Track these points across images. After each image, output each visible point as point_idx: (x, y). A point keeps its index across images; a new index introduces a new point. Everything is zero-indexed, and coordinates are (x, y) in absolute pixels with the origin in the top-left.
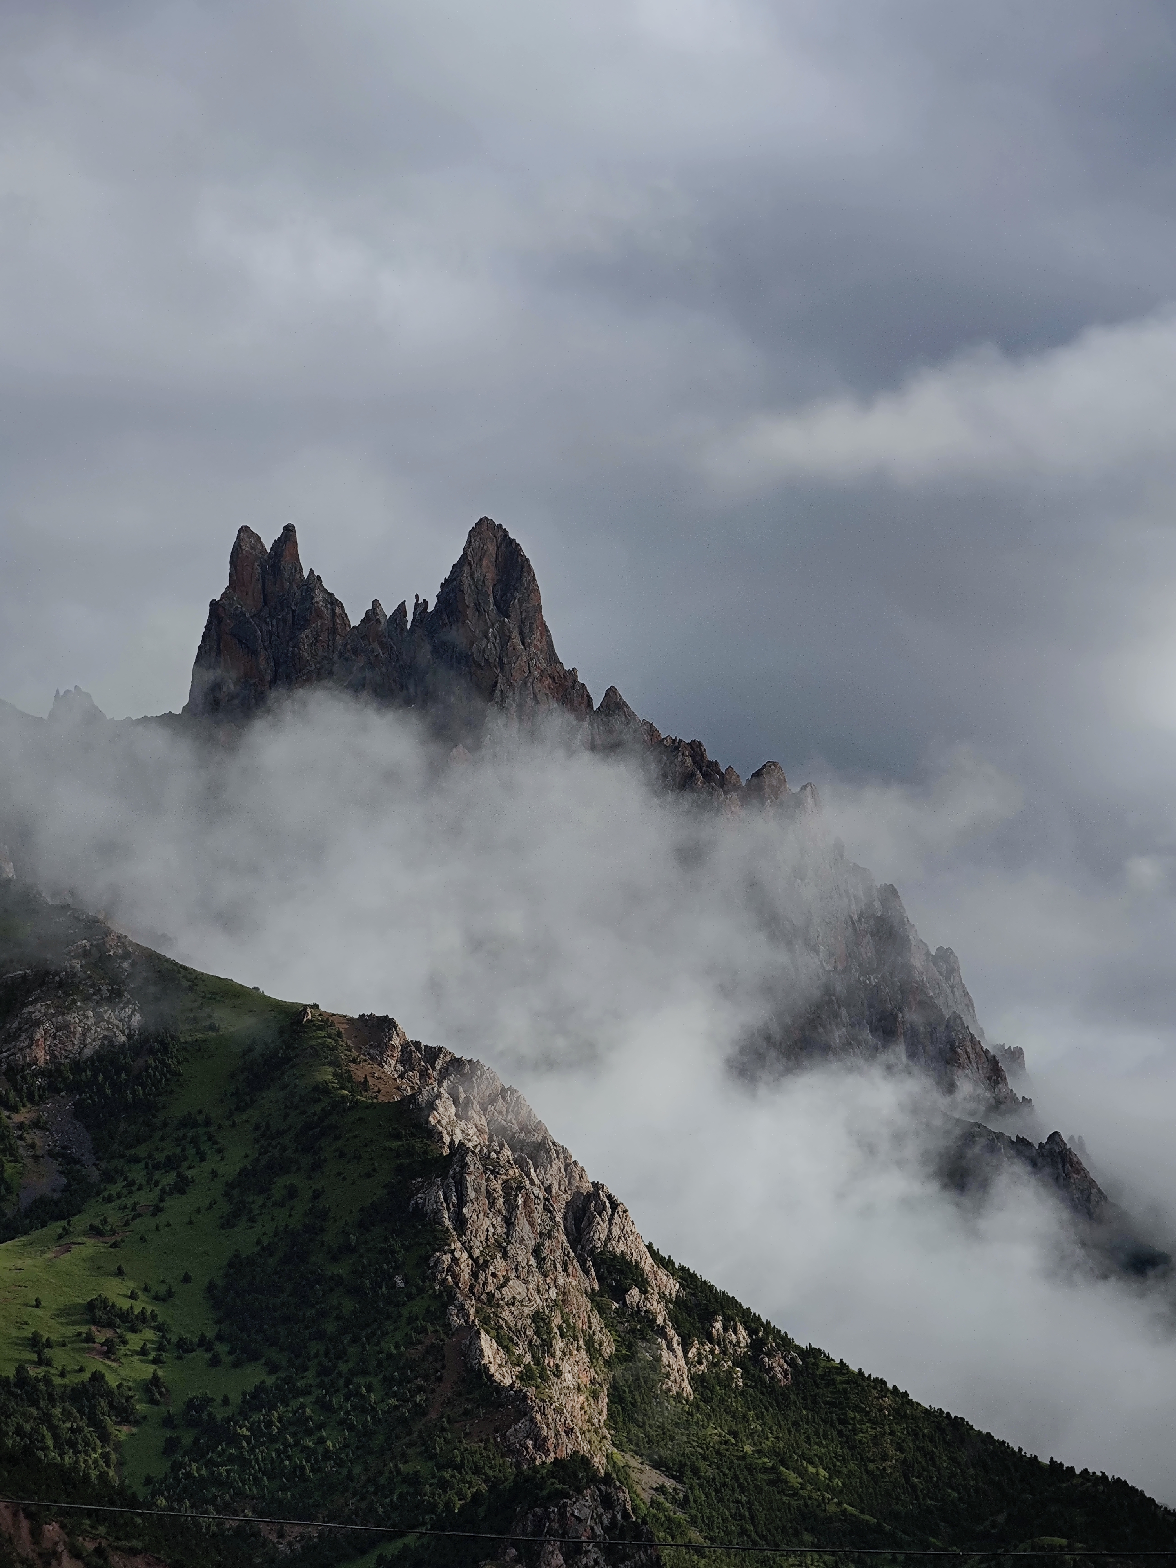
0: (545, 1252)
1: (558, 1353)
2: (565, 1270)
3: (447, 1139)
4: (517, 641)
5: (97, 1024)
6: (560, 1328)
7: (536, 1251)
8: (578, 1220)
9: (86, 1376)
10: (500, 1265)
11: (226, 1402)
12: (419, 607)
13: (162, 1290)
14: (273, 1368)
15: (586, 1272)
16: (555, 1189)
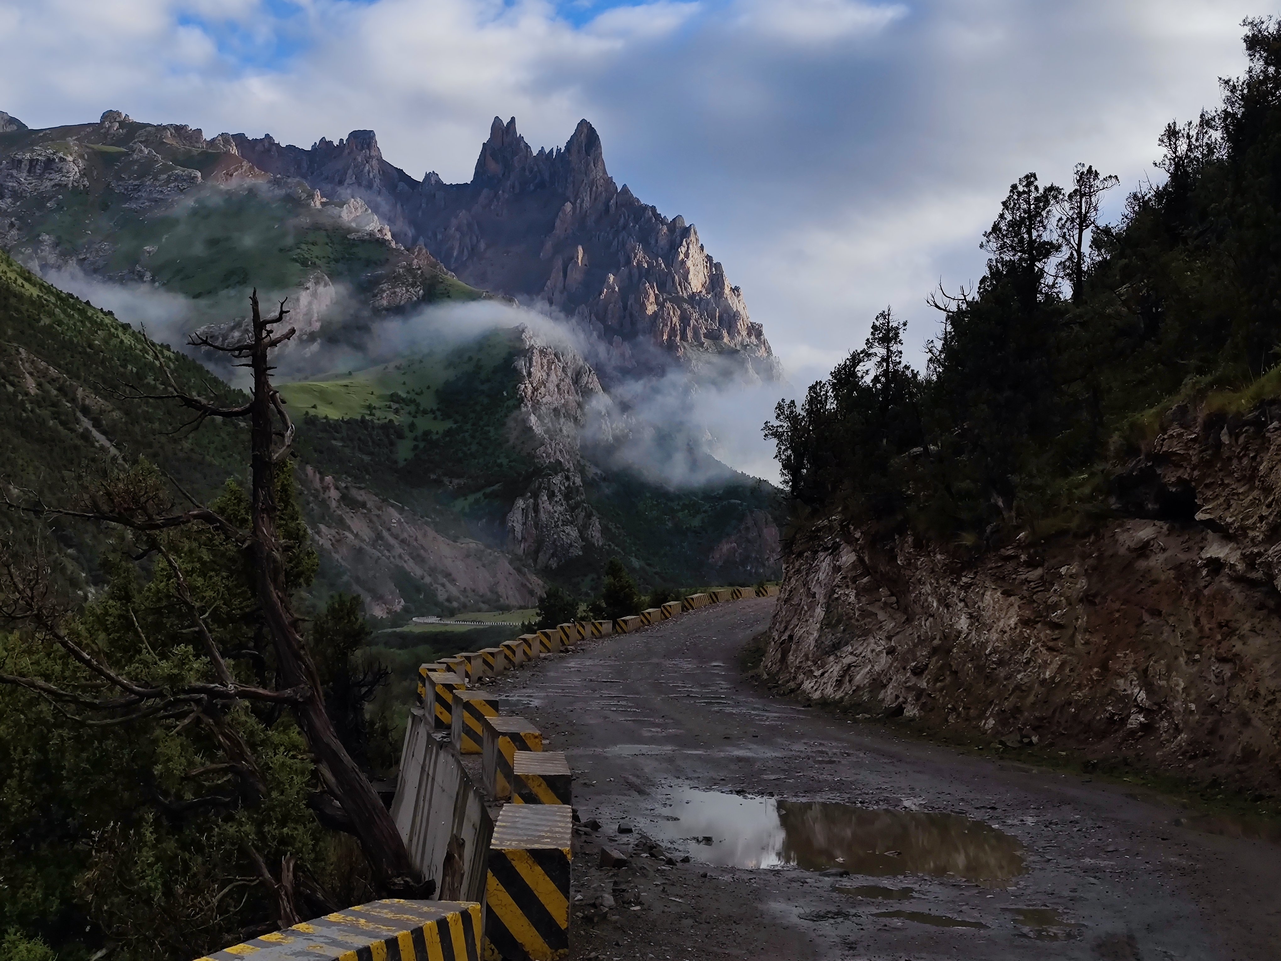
0: (561, 386)
1: (562, 423)
2: (568, 393)
3: (528, 343)
4: (592, 165)
5: (406, 292)
6: (564, 414)
7: (558, 386)
8: (577, 376)
9: (387, 421)
10: (542, 390)
11: (437, 433)
12: (559, 150)
13: (419, 391)
14: (456, 422)
15: (577, 394)
16: (569, 364)
